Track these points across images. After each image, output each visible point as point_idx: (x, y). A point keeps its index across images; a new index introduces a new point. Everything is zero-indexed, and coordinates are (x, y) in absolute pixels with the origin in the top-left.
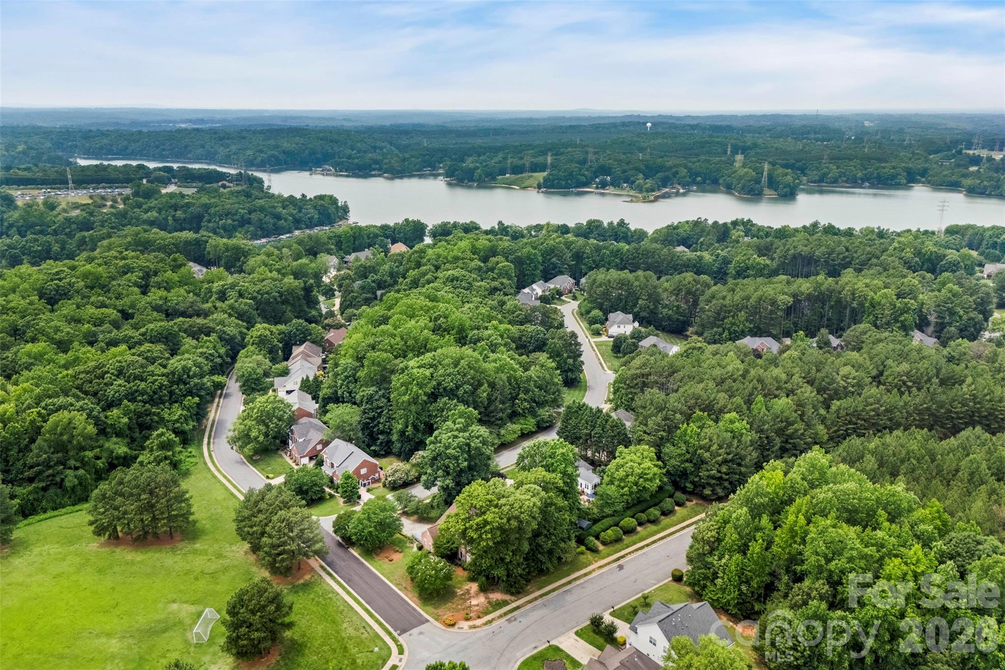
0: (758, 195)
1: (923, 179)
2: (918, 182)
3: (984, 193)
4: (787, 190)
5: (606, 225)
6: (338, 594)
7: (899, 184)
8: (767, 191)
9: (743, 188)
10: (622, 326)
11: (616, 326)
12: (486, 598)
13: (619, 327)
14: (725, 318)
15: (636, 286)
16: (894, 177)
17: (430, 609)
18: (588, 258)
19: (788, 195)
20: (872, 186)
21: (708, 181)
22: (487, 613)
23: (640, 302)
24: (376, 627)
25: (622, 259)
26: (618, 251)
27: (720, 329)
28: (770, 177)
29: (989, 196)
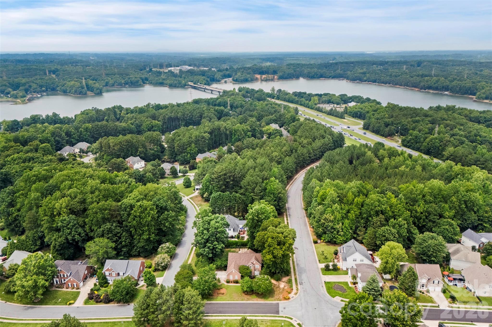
0: (85, 94)
1: (148, 82)
2: (146, 83)
3: (176, 86)
4: (98, 91)
5: (44, 117)
6: (227, 320)
7: (140, 85)
8: (89, 93)
9: (76, 92)
10: (139, 163)
11: (137, 164)
12: (284, 282)
13: (138, 164)
14: (187, 148)
15: (135, 142)
16: (137, 82)
17: (270, 299)
18: (74, 134)
19: (99, 93)
20: (130, 87)
21: (49, 90)
22: (291, 286)
23: (140, 149)
24: (266, 318)
25: (90, 132)
26: (87, 128)
27: (186, 154)
28: (87, 85)
29: (178, 87)
